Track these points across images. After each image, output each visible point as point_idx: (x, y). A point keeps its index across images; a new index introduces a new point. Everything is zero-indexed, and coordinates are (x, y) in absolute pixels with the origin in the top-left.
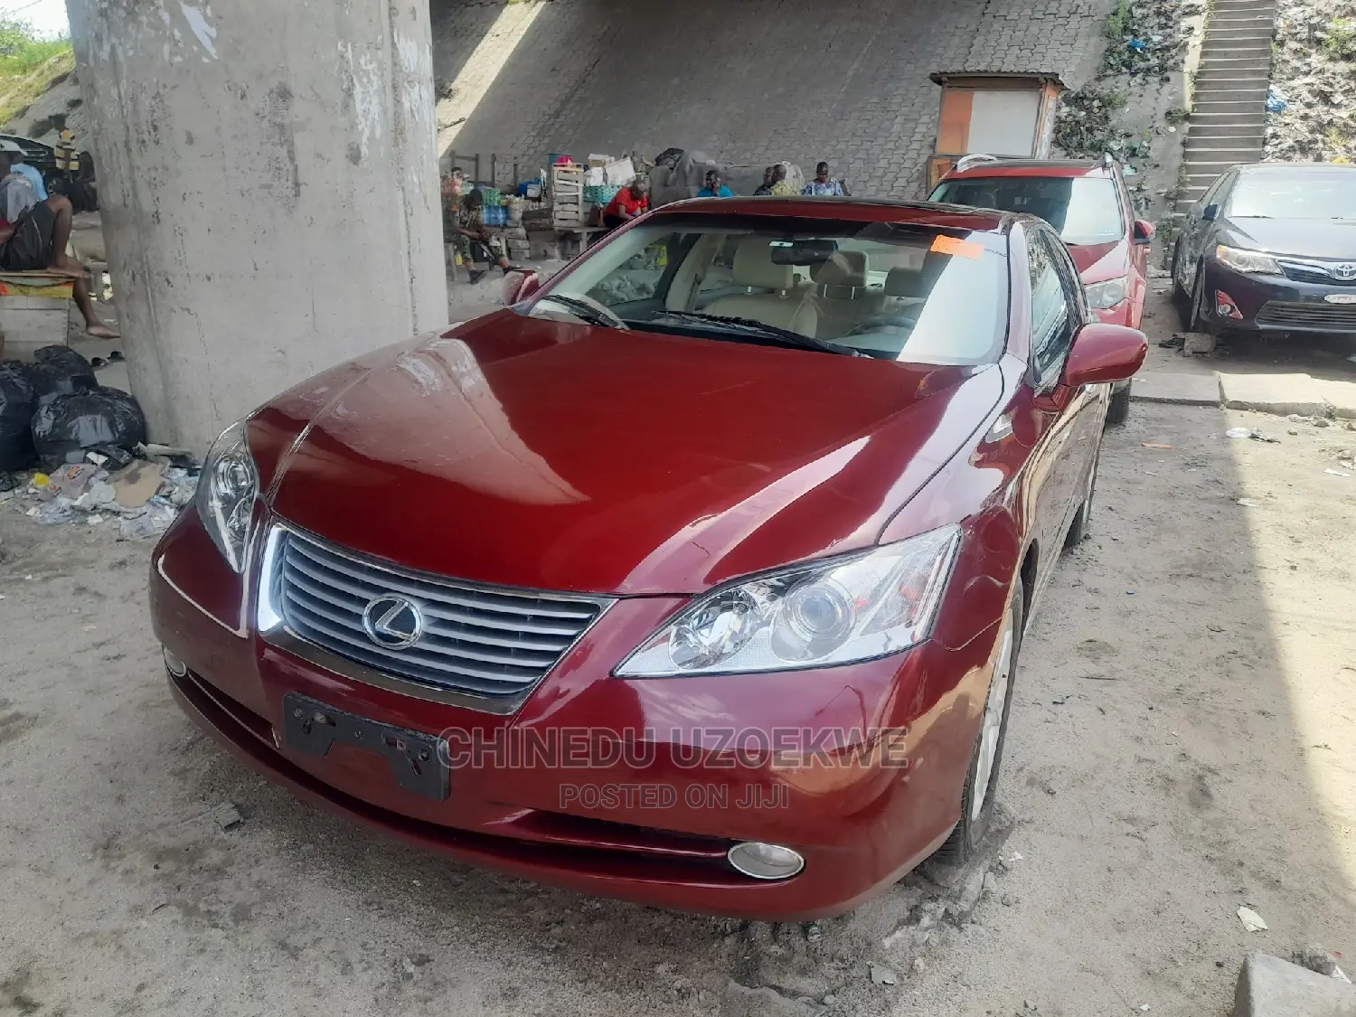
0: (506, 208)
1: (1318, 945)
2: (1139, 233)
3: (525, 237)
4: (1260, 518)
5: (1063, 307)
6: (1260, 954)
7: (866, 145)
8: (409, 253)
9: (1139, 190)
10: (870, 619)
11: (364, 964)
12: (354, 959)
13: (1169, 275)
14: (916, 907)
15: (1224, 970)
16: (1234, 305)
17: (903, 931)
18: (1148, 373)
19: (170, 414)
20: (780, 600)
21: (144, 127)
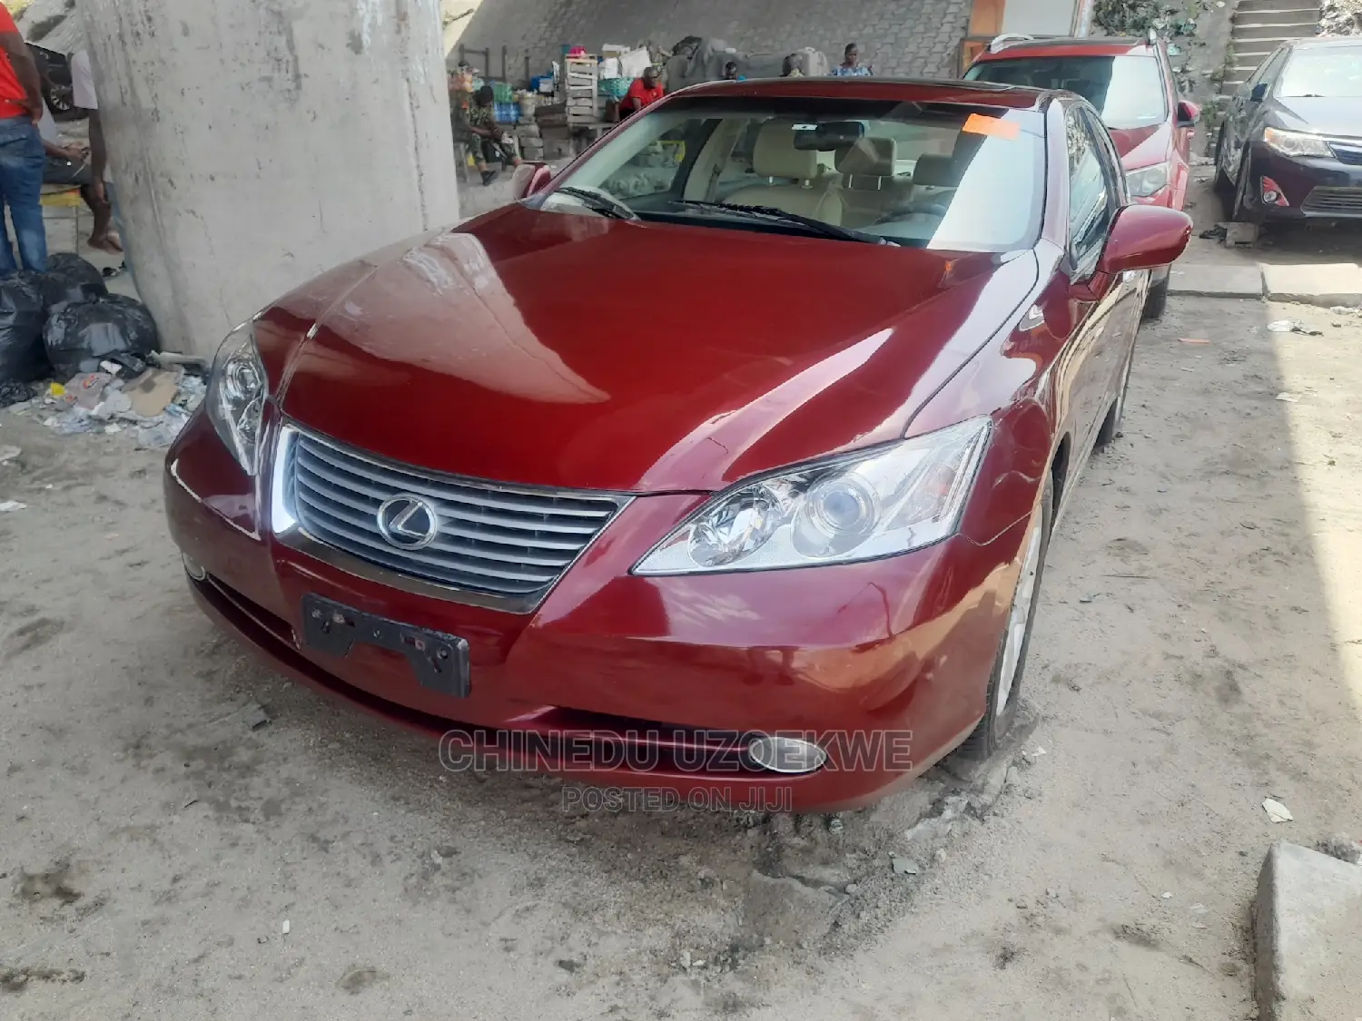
0: (518, 105)
1: (1344, 835)
2: (1183, 115)
3: (538, 135)
4: (1301, 414)
5: (1102, 195)
6: (1285, 844)
7: (895, 29)
8: (416, 149)
9: (1184, 71)
10: (894, 515)
11: (393, 857)
12: (383, 852)
13: (1213, 162)
14: (939, 801)
15: (1247, 859)
16: (1280, 191)
17: (926, 823)
18: (1186, 265)
19: (182, 322)
20: (802, 496)
21: (138, 18)
